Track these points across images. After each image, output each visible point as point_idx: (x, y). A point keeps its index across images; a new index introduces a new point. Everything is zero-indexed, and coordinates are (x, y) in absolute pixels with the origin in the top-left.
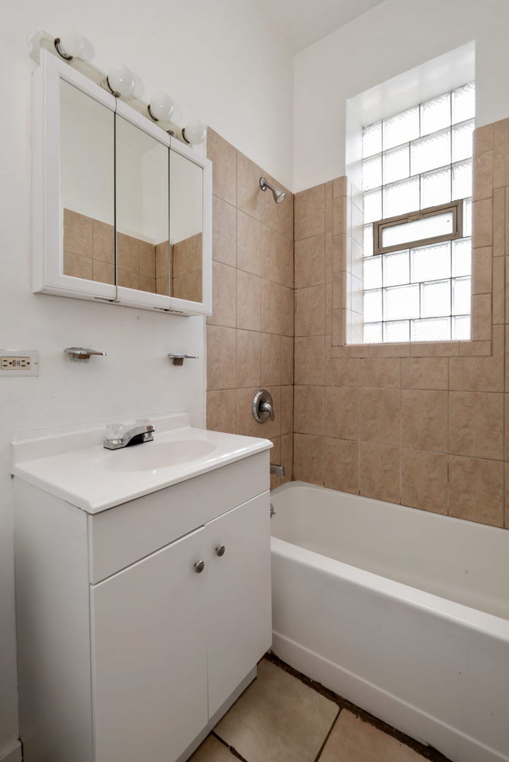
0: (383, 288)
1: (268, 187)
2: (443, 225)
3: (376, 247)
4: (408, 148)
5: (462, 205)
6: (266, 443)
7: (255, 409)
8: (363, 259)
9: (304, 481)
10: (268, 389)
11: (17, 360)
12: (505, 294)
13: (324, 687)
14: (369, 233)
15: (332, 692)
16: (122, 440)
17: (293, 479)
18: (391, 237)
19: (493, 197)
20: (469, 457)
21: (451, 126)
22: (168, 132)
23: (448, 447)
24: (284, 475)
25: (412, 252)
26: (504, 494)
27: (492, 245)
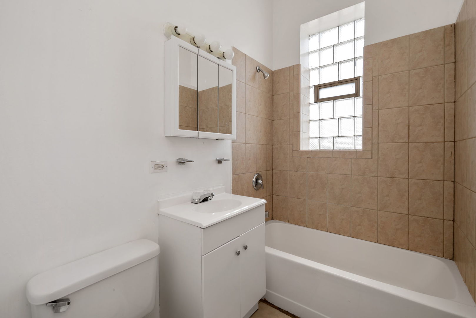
0: (319, 120)
1: (261, 71)
2: (350, 89)
3: (316, 98)
4: (332, 48)
5: (360, 79)
6: (263, 201)
7: (254, 183)
8: (309, 104)
9: (278, 220)
10: (260, 173)
11: (160, 165)
12: (378, 128)
13: (289, 313)
14: (312, 91)
15: (293, 315)
16: (199, 199)
17: (272, 219)
18: (324, 93)
19: (372, 81)
20: (361, 208)
21: (354, 38)
22: (218, 58)
23: (351, 204)
24: (269, 217)
25: (334, 102)
26: (378, 226)
27: (372, 104)
